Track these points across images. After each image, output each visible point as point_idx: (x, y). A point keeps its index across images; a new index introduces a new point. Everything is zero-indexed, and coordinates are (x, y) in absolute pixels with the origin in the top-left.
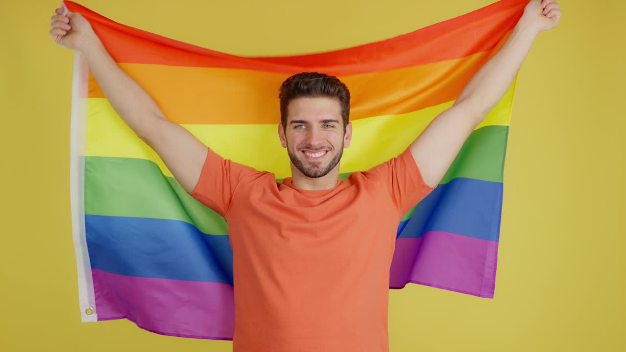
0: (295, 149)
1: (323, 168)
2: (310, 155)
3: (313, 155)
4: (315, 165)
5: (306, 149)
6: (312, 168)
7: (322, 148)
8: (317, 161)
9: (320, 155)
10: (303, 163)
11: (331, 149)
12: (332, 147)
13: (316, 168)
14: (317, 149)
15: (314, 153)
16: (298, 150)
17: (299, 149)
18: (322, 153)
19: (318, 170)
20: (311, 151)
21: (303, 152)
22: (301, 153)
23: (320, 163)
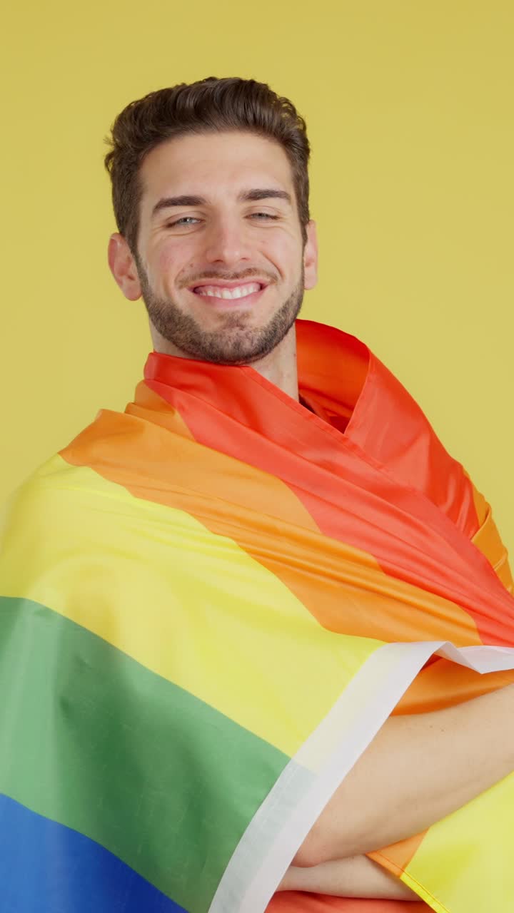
0: (172, 285)
1: (256, 330)
2: (218, 295)
3: (227, 294)
4: (235, 322)
5: (204, 280)
6: (227, 331)
7: (250, 271)
8: (237, 308)
9: (245, 293)
10: (198, 321)
11: (274, 280)
12: (278, 274)
13: (236, 330)
14: (237, 276)
15: (230, 287)
16: (181, 287)
17: (182, 284)
18: (252, 289)
19: (242, 333)
20: (222, 281)
21: (195, 290)
22: (190, 295)
23: (246, 315)
